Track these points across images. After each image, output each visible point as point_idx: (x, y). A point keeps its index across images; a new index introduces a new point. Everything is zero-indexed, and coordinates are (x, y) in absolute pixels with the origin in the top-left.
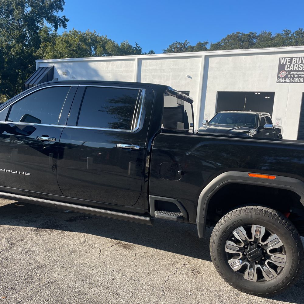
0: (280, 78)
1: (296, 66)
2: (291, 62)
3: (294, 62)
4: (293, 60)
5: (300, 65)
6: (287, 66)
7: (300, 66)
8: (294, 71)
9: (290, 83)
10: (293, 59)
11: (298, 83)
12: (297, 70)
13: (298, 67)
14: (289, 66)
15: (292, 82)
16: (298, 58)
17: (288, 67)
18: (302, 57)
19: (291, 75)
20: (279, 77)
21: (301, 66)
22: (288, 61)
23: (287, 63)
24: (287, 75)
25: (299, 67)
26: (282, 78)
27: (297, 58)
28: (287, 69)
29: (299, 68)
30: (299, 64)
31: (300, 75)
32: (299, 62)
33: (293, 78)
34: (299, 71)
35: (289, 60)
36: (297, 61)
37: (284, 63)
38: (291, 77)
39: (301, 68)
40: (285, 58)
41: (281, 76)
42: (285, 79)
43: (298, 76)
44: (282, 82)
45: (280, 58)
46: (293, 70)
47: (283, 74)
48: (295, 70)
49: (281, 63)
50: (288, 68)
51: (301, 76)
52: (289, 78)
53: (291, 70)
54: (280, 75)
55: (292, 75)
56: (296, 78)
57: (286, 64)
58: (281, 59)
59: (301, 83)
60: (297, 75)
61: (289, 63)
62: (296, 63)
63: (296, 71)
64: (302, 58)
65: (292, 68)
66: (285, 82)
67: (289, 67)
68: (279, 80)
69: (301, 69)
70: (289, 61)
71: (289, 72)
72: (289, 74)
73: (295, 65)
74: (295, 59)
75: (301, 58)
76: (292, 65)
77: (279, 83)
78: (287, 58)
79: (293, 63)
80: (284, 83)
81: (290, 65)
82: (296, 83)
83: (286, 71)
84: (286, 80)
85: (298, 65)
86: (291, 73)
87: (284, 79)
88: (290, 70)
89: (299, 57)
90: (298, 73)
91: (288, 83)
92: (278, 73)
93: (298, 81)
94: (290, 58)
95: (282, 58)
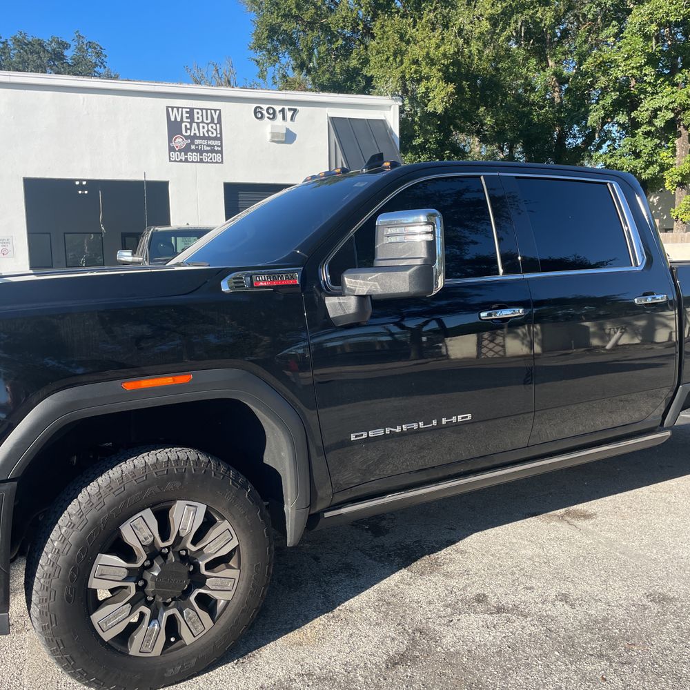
0: (175, 151)
1: (204, 127)
2: (191, 117)
3: (198, 118)
4: (196, 116)
5: (210, 126)
6: (186, 126)
7: (210, 129)
8: (200, 138)
9: (197, 162)
10: (195, 111)
11: (213, 162)
12: (207, 135)
13: (206, 129)
14: (188, 127)
15: (201, 161)
16: (204, 111)
17: (186, 129)
18: (211, 110)
19: (196, 145)
20: (171, 149)
21: (212, 127)
22: (185, 115)
23: (185, 120)
24: (188, 146)
25: (208, 131)
26: (180, 151)
27: (202, 109)
28: (186, 132)
29: (210, 133)
30: (208, 124)
31: (214, 146)
32: (207, 119)
33: (201, 152)
34: (209, 138)
35: (187, 113)
36: (202, 116)
37: (179, 119)
38: (196, 151)
39: (212, 133)
40: (178, 108)
41: (177, 147)
42: (186, 154)
43: (209, 148)
44: (181, 161)
45: (167, 108)
46: (198, 135)
47: (180, 142)
48: (202, 135)
49: (173, 119)
50: (189, 131)
51: (216, 148)
52: (193, 151)
53: (195, 134)
54: (173, 144)
55: (198, 145)
56: (207, 152)
57: (182, 121)
58: (170, 109)
59: (217, 162)
60: (208, 146)
61: (189, 120)
62: (203, 122)
63: (204, 138)
64: (211, 112)
65: (195, 131)
66: (186, 161)
67: (190, 129)
68: (174, 155)
69: (214, 135)
70: (188, 115)
71: (193, 138)
72: (192, 143)
73: (201, 125)
74: (198, 113)
75: (209, 111)
76: (194, 125)
77: (175, 161)
78: (182, 108)
79: (196, 120)
80: (184, 162)
81: (191, 123)
82: (207, 162)
83: (184, 136)
84: (189, 156)
85: (206, 126)
86: (197, 142)
87: (183, 153)
88: (192, 134)
89: (207, 110)
90: (210, 142)
91: (193, 162)
92: (170, 141)
93: (211, 159)
94: (188, 110)
95: (173, 108)
